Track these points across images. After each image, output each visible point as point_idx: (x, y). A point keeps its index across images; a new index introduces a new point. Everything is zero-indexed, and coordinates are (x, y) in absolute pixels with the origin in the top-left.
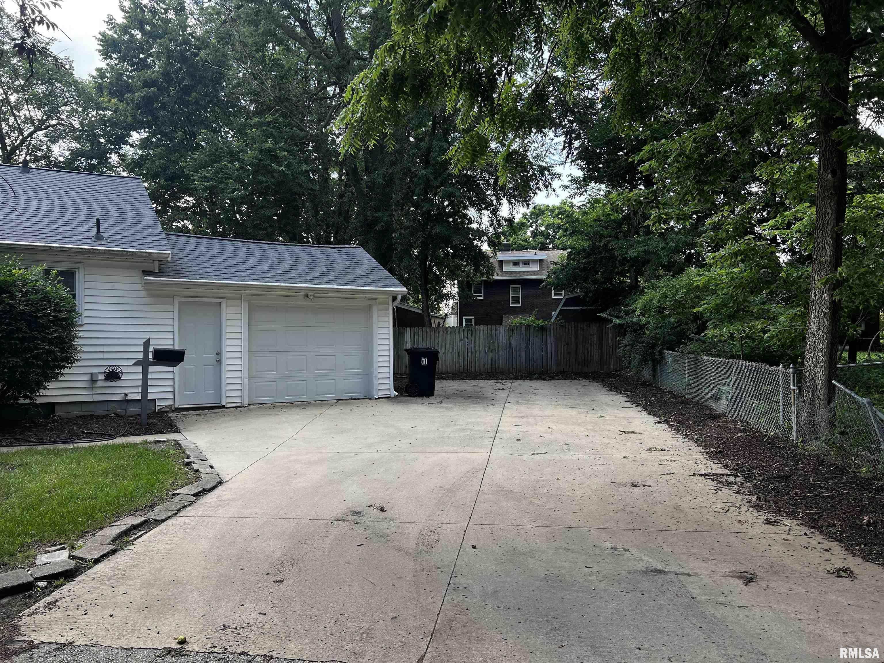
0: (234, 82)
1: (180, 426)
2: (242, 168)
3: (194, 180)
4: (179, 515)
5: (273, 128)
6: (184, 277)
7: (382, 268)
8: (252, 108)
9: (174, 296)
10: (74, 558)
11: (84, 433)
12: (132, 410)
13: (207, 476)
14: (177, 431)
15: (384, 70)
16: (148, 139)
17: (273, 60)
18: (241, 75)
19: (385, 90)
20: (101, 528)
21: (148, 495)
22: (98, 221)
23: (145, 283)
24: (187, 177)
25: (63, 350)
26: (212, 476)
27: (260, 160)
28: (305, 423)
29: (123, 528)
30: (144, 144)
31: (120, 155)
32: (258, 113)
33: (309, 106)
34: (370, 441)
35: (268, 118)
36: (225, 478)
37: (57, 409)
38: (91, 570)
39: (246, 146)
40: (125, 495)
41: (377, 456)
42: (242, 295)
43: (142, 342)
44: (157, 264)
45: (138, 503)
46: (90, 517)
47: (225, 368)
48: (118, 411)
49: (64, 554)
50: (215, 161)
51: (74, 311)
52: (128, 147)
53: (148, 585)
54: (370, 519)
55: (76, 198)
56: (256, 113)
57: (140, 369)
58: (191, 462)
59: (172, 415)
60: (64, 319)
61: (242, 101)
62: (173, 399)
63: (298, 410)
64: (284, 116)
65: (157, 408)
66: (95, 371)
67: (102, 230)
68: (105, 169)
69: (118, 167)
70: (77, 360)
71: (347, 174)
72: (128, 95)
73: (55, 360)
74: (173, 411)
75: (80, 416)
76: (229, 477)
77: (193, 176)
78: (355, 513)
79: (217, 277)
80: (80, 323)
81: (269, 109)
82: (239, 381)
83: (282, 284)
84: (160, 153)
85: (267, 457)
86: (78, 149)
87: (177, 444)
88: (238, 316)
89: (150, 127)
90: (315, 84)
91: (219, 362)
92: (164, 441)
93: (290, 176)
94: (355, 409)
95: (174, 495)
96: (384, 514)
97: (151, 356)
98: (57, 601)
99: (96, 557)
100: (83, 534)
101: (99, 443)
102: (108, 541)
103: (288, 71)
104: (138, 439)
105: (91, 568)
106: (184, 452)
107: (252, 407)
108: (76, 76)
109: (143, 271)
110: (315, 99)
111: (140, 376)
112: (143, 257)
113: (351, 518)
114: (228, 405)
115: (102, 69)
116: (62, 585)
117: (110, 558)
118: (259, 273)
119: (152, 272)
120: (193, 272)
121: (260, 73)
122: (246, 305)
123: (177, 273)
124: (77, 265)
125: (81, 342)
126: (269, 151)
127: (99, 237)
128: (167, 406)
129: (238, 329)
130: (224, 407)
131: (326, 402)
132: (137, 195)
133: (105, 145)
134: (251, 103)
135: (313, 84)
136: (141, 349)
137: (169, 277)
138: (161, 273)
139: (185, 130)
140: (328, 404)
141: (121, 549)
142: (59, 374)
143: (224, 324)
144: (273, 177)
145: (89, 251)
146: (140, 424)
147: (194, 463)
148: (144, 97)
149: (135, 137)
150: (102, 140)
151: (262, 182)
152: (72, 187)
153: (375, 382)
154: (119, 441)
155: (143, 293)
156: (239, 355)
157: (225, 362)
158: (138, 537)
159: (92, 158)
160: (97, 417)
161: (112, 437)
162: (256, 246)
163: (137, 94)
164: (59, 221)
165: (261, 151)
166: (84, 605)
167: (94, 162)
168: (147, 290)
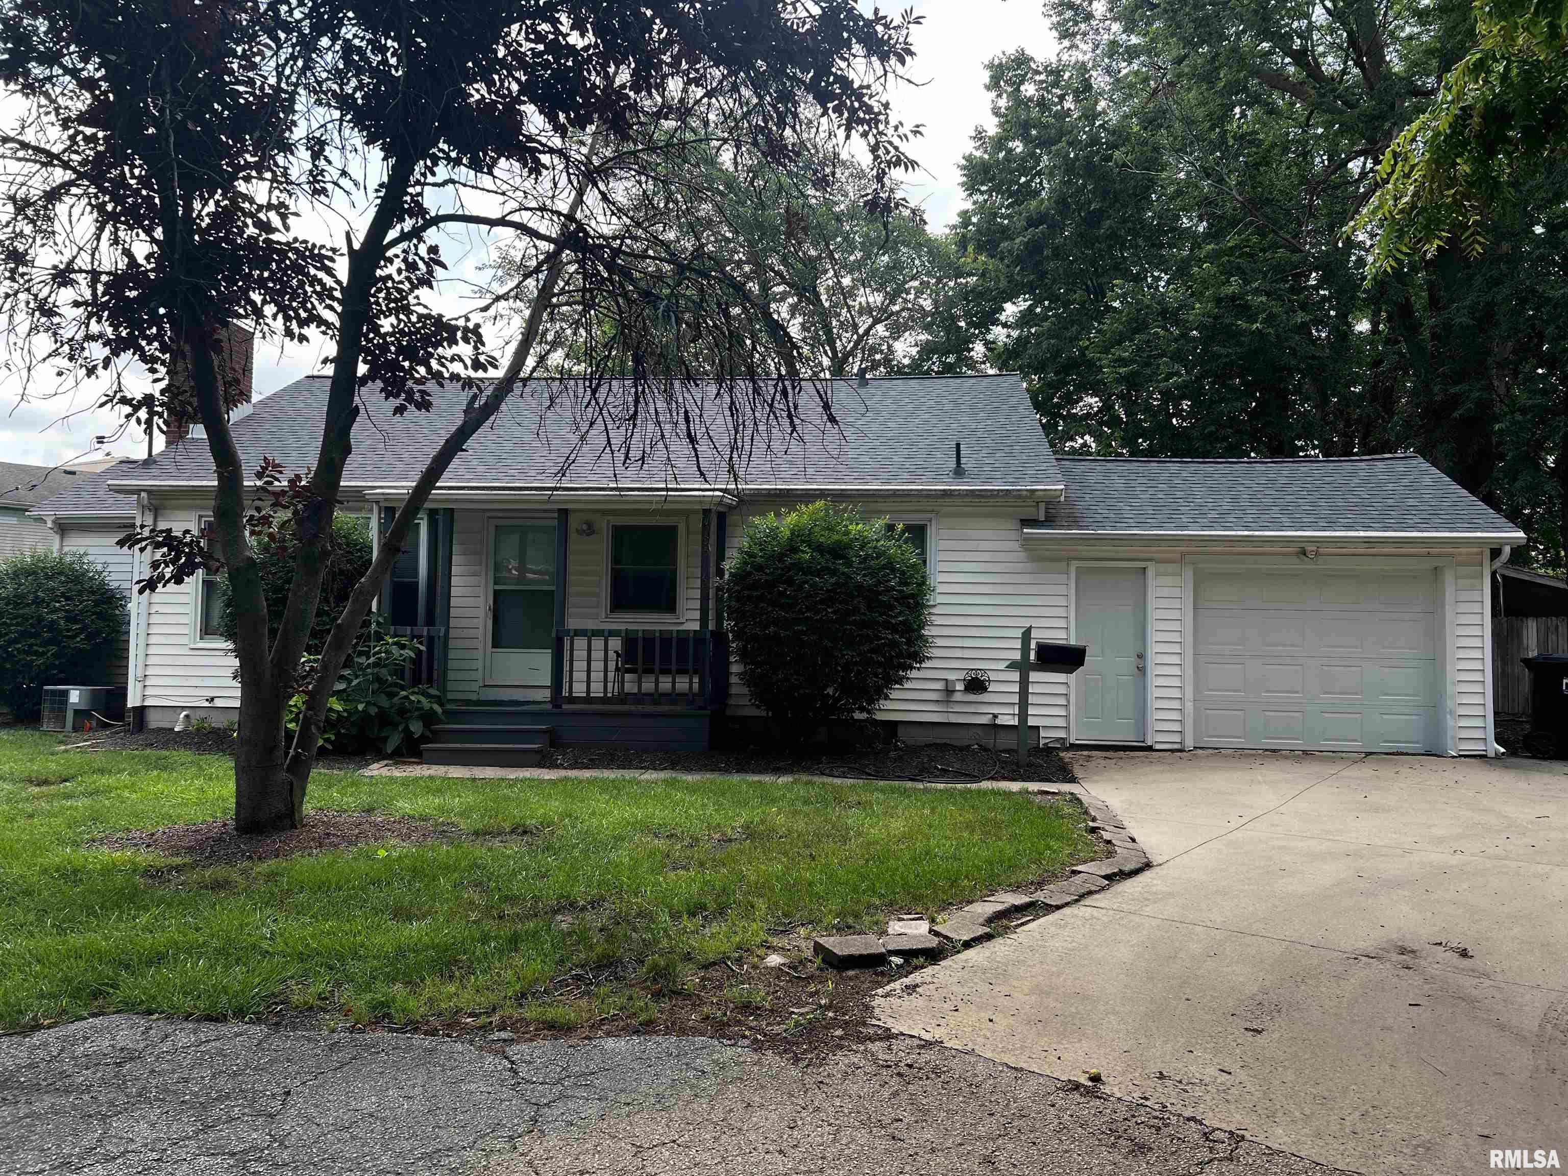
0: (1171, 190)
1: (1078, 772)
2: (1184, 335)
3: (1101, 367)
4: (1082, 903)
5: (1240, 257)
6: (1086, 527)
7: (1465, 492)
8: (1201, 229)
9: (1069, 559)
10: (937, 934)
11: (936, 768)
12: (1005, 741)
13: (1125, 851)
14: (1073, 780)
15: (1462, 109)
16: (1030, 309)
17: (1242, 137)
18: (1182, 175)
19: (1465, 143)
20: (970, 902)
21: (1034, 866)
22: (958, 445)
23: (1025, 539)
24: (1090, 364)
25: (910, 643)
26: (1133, 853)
27: (1216, 318)
28: (1302, 788)
29: (1000, 907)
30: (1026, 319)
31: (987, 343)
32: (1212, 235)
33: (1311, 205)
34: (1439, 832)
35: (1231, 240)
36: (1155, 859)
37: (901, 731)
38: (959, 955)
39: (1192, 295)
40: (1001, 862)
41: (1455, 860)
42: (1183, 555)
43: (1019, 633)
44: (1042, 506)
45: (1020, 876)
46: (954, 883)
47: (1153, 682)
48: (983, 742)
49: (923, 927)
50: (1137, 331)
51: (924, 583)
52: (1000, 328)
53: (1039, 991)
54: (1436, 966)
55: (927, 416)
56: (1209, 236)
57: (1016, 676)
58: (1099, 828)
59: (1066, 756)
60: (913, 596)
61: (1185, 220)
62: (1067, 728)
63: (1287, 765)
64: (1261, 233)
65: (1042, 742)
66: (952, 676)
67: (963, 461)
68: (964, 369)
69: (984, 363)
70: (928, 658)
71: (1390, 319)
72: (1004, 245)
73: (900, 655)
74: (1067, 749)
75: (931, 745)
76: (1165, 858)
77: (1099, 359)
78: (1403, 951)
79: (1139, 525)
80: (931, 603)
81: (1233, 223)
82: (1176, 705)
83: (1257, 533)
84: (1049, 330)
85: (1230, 837)
86: (928, 341)
87: (1076, 800)
88: (1176, 592)
89: (1031, 291)
90: (1323, 162)
91: (1142, 670)
92: (1054, 793)
93: (1273, 339)
94: (1405, 771)
95: (1074, 872)
96: (1466, 962)
97: (1032, 656)
98: (917, 986)
99: (965, 938)
100: (945, 906)
101: (959, 786)
102: (981, 920)
103: (1269, 151)
104: (1015, 786)
105: (959, 952)
106: (1086, 812)
107: (1200, 752)
108: (928, 232)
109: (1021, 520)
110: (1324, 190)
111: (1016, 688)
112: (1020, 497)
113: (1395, 957)
114: (1158, 747)
115: (967, 212)
116: (922, 967)
117: (985, 944)
118: (1213, 515)
119: (1035, 520)
120: (1099, 517)
121: (1218, 164)
122: (1188, 573)
123: (1075, 522)
124: (929, 516)
125: (934, 631)
126: (1233, 298)
127: (959, 471)
128: (1058, 740)
129: (1176, 615)
130: (1150, 749)
131: (1344, 755)
132: (1013, 401)
133: (967, 330)
134: (1201, 220)
135: (1320, 161)
136: (1018, 644)
137: (1062, 527)
138: (1049, 521)
139: (1087, 286)
140: (1348, 758)
141: (1000, 935)
142: (904, 677)
143: (1152, 603)
144: (1241, 345)
145: (946, 494)
146: (1017, 764)
147: (1104, 829)
148: (1028, 243)
149: (1011, 310)
150: (962, 324)
151: (1220, 356)
152: (923, 400)
153: (1450, 722)
154: (986, 785)
155: (1022, 555)
156: (1176, 660)
157: (1152, 670)
158: (1022, 924)
159: (947, 353)
160: (954, 747)
161: (976, 779)
162: (1209, 468)
163: (1017, 241)
164: (906, 452)
165: (1218, 301)
166: (953, 998)
167: (951, 359)
168: (1026, 550)
